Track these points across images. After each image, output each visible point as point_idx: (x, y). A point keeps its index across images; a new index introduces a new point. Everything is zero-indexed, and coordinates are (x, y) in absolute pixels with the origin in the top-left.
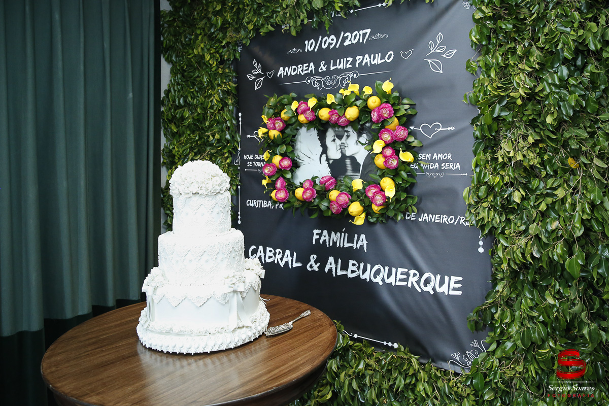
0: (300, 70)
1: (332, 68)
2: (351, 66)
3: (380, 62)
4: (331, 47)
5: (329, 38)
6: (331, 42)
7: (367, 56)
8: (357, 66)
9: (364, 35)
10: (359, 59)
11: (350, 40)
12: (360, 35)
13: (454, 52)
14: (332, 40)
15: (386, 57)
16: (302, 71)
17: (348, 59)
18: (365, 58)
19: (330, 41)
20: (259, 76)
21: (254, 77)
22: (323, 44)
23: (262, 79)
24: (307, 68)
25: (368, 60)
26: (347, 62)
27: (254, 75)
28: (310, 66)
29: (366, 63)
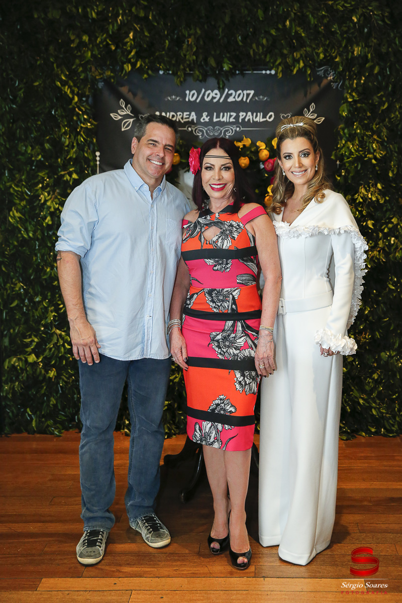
0: (179, 117)
1: (215, 120)
2: (234, 120)
3: (262, 120)
4: (215, 101)
5: (212, 92)
6: (215, 96)
7: (249, 113)
8: (240, 121)
9: (248, 95)
10: (242, 115)
11: (234, 97)
12: (244, 94)
13: (323, 120)
14: (216, 94)
15: (268, 117)
16: (182, 118)
17: (232, 114)
18: (248, 115)
19: (213, 95)
20: (127, 116)
21: (120, 117)
22: (206, 97)
23: (131, 120)
24: (188, 116)
25: (251, 117)
26: (231, 116)
27: (120, 115)
28: (192, 115)
29: (249, 120)
